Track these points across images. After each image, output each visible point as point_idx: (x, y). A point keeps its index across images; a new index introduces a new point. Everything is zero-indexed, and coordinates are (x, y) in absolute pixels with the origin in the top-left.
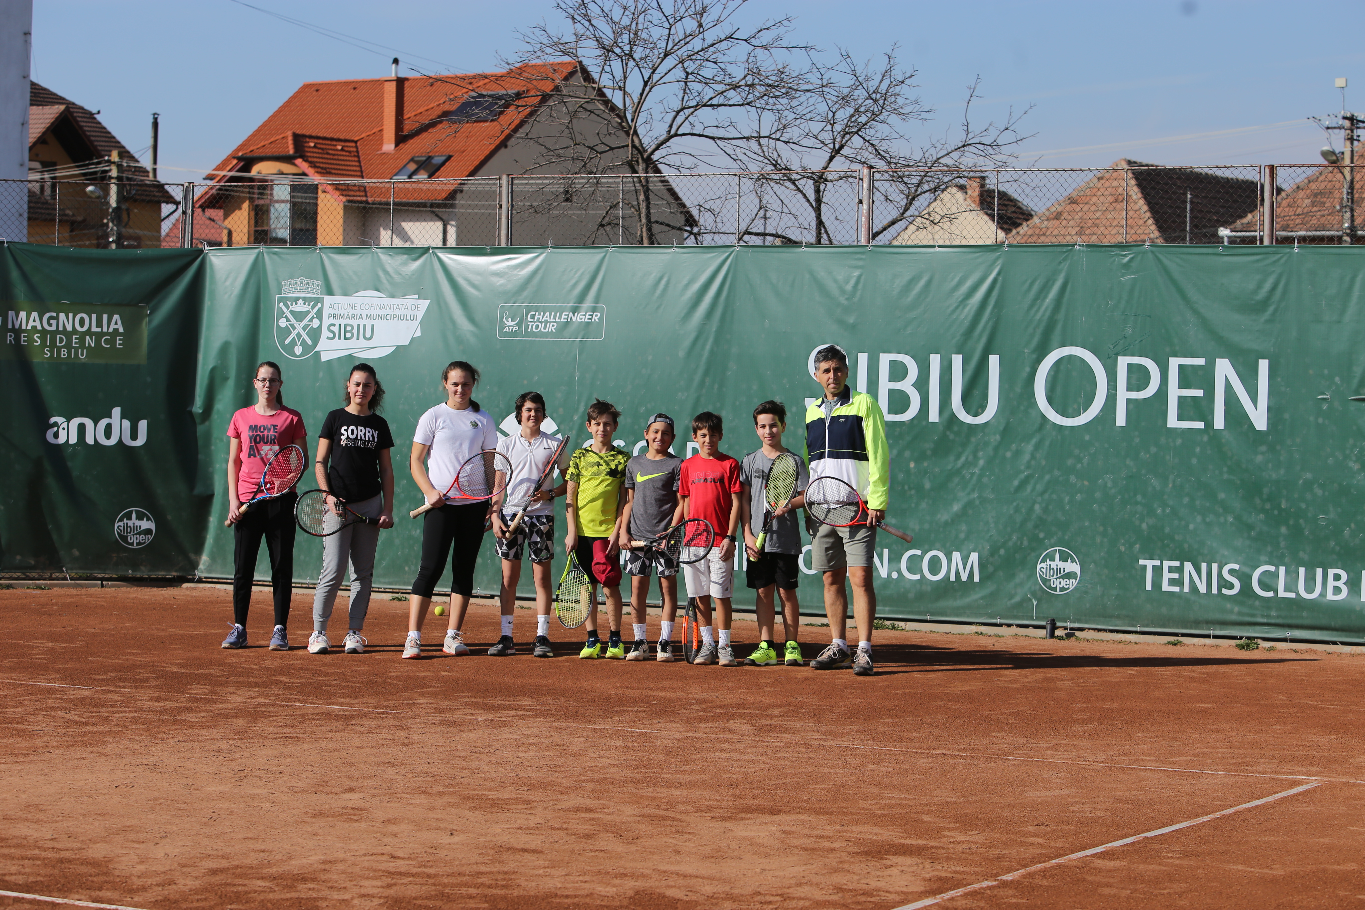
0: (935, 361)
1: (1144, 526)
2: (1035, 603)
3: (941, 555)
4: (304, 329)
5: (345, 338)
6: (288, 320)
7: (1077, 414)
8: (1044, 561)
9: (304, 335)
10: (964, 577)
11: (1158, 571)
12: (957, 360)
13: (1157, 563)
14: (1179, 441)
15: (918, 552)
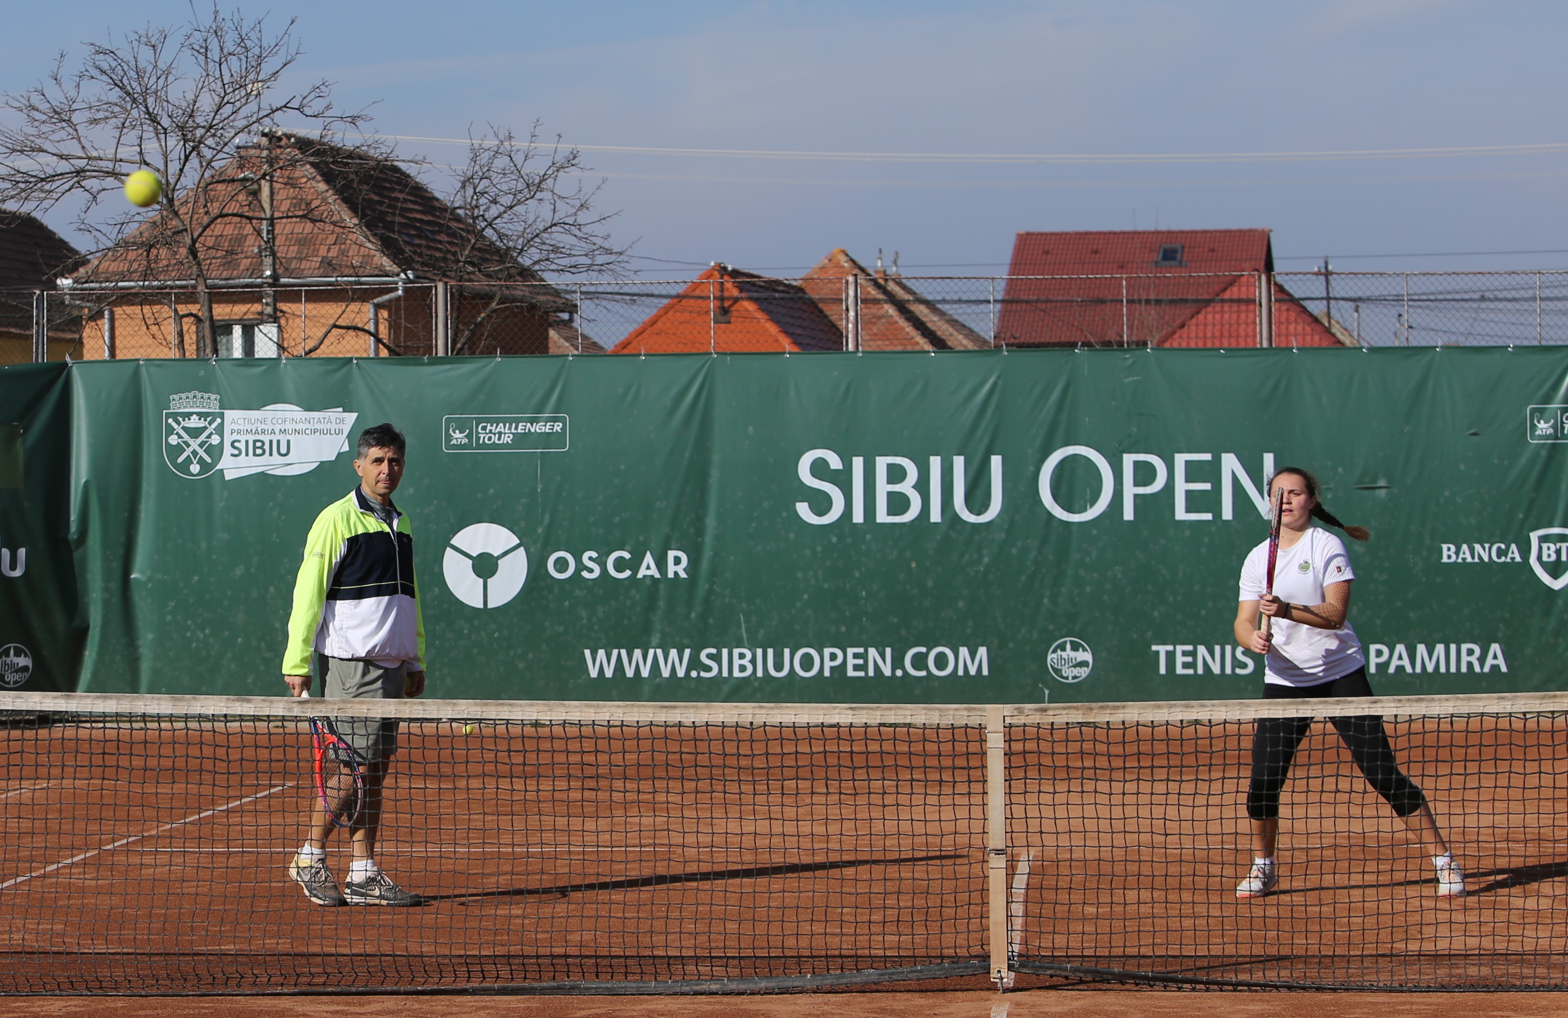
0: (935, 463)
1: (1156, 614)
2: (1047, 692)
3: (948, 651)
4: (201, 445)
5: (255, 455)
6: (180, 437)
7: (1083, 510)
8: (1054, 651)
9: (201, 452)
10: (973, 671)
11: (1171, 656)
12: (959, 462)
13: (1170, 648)
14: (1188, 533)
15: (923, 650)
